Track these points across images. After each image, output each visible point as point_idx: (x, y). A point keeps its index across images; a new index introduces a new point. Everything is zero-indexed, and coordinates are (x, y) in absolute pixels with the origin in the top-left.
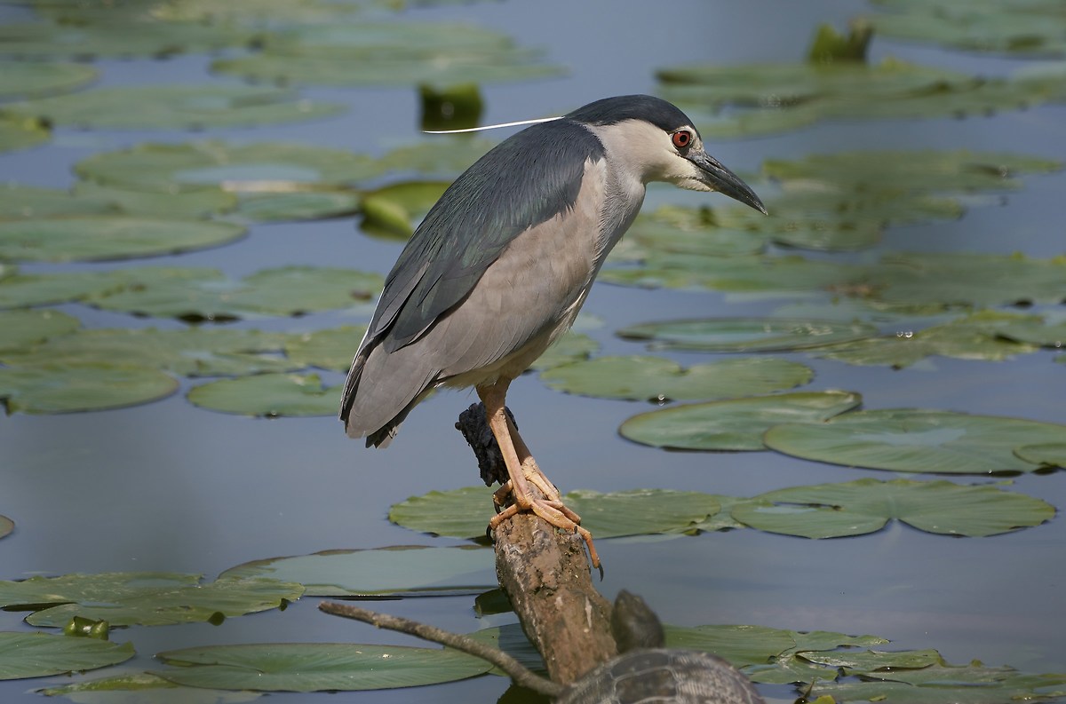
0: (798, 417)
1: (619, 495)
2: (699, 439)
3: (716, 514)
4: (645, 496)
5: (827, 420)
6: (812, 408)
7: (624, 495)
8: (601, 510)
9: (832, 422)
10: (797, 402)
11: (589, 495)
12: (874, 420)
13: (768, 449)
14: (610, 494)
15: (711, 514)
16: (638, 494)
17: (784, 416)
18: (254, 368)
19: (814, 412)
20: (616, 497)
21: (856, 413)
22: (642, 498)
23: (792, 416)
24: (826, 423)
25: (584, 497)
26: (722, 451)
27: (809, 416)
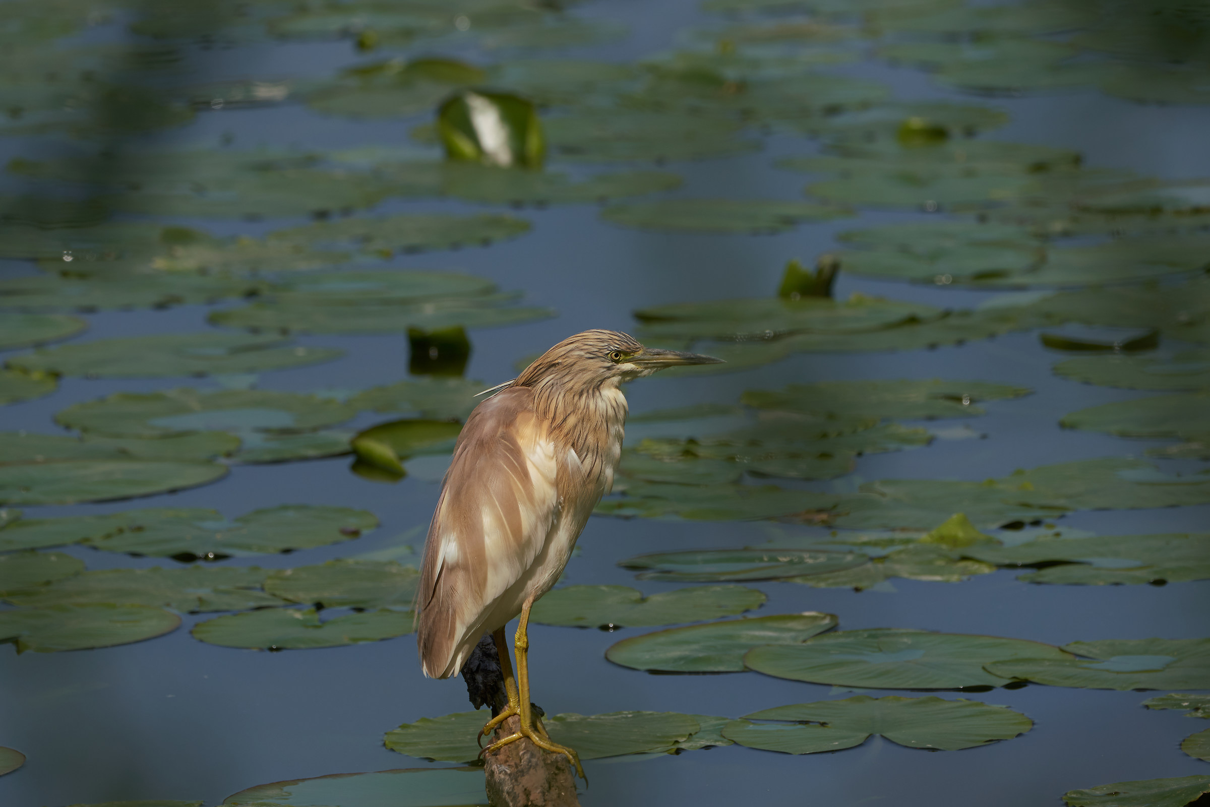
0: (777, 639)
1: (602, 717)
2: (682, 662)
3: (696, 733)
4: (627, 718)
5: (804, 641)
6: (790, 630)
7: (606, 717)
8: (586, 732)
9: (809, 643)
10: (775, 625)
11: (574, 718)
12: (850, 640)
13: (747, 670)
14: (593, 717)
15: (693, 733)
16: (620, 716)
17: (763, 638)
18: (253, 604)
19: (793, 634)
20: (600, 719)
21: (832, 634)
22: (623, 720)
23: (771, 638)
24: (804, 644)
25: (569, 720)
26: (704, 673)
27: (787, 638)
